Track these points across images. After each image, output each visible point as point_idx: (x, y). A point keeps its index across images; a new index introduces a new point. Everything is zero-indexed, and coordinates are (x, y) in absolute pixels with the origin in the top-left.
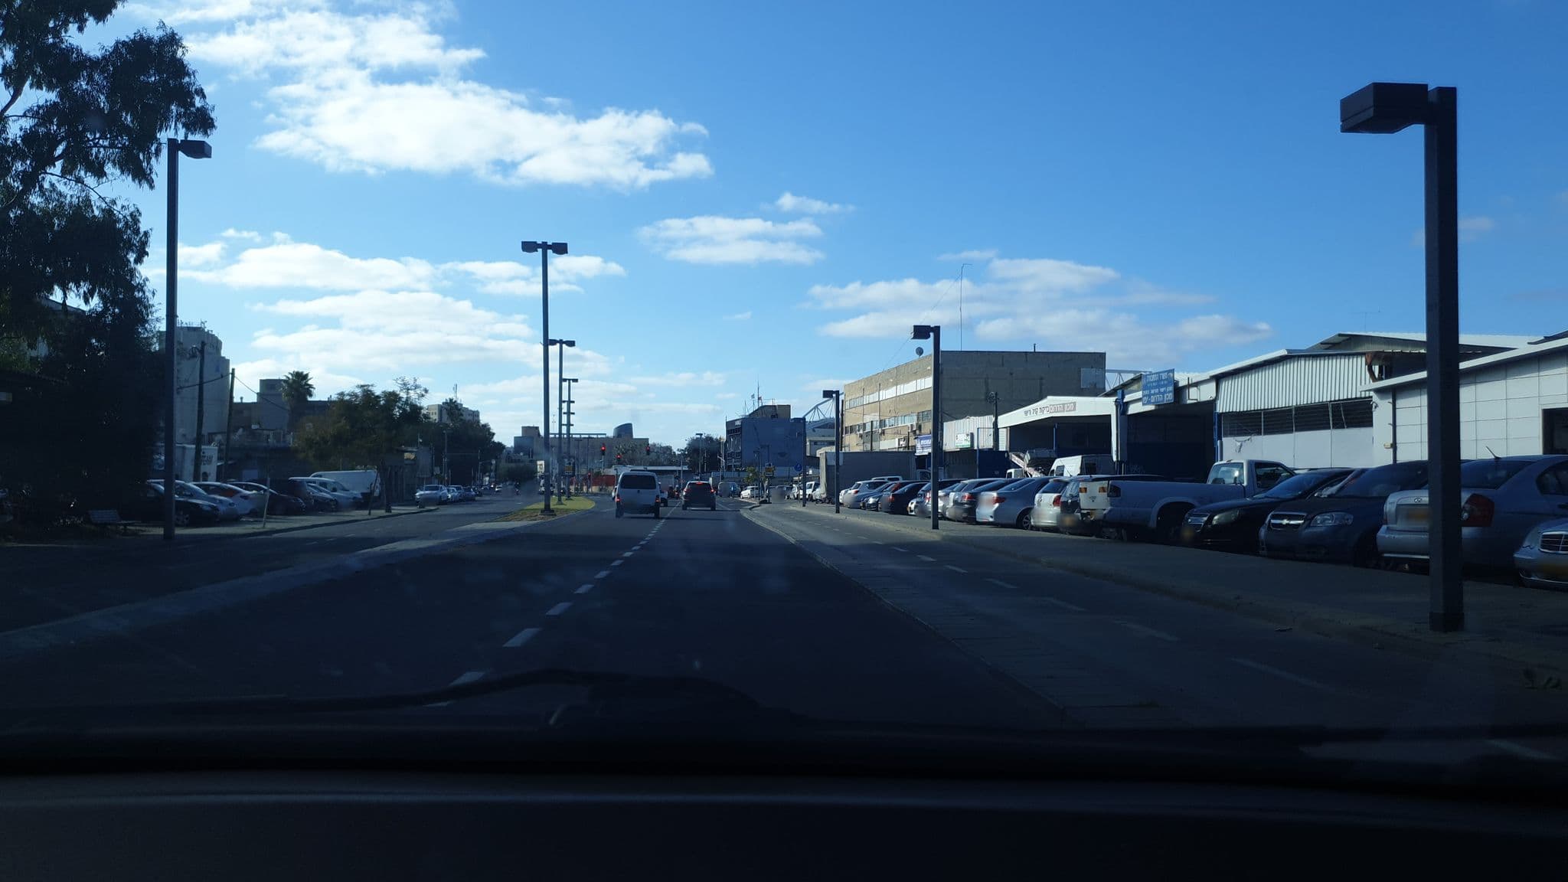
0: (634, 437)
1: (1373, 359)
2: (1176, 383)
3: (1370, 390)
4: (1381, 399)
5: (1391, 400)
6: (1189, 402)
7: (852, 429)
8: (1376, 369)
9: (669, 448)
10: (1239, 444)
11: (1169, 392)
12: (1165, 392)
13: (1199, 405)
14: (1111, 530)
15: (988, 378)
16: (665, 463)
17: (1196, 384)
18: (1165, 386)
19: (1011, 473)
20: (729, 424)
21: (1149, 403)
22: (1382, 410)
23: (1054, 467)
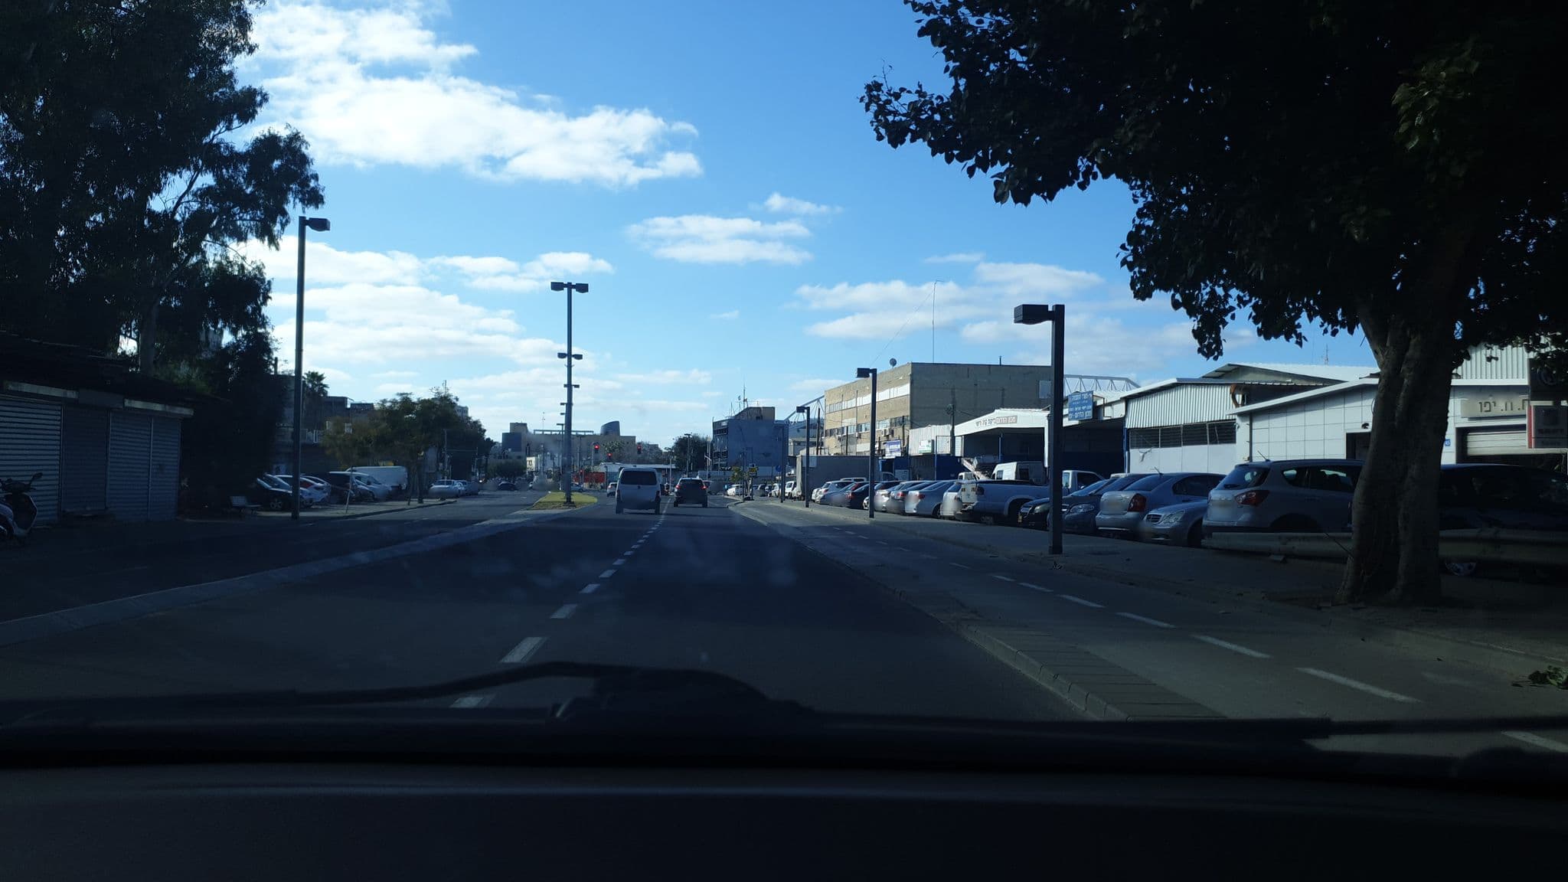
0: (621, 434)
1: (1237, 388)
2: (1094, 403)
3: (1234, 414)
4: (1242, 421)
5: (1248, 423)
6: (1105, 419)
7: (831, 433)
8: (1239, 397)
9: (656, 447)
10: (1141, 454)
11: (1089, 410)
12: (1086, 410)
13: (1112, 420)
14: (988, 518)
15: (954, 389)
16: (653, 461)
17: (1110, 404)
18: (1086, 404)
19: (962, 476)
20: (715, 424)
21: (1073, 418)
22: (1242, 429)
23: (995, 472)
